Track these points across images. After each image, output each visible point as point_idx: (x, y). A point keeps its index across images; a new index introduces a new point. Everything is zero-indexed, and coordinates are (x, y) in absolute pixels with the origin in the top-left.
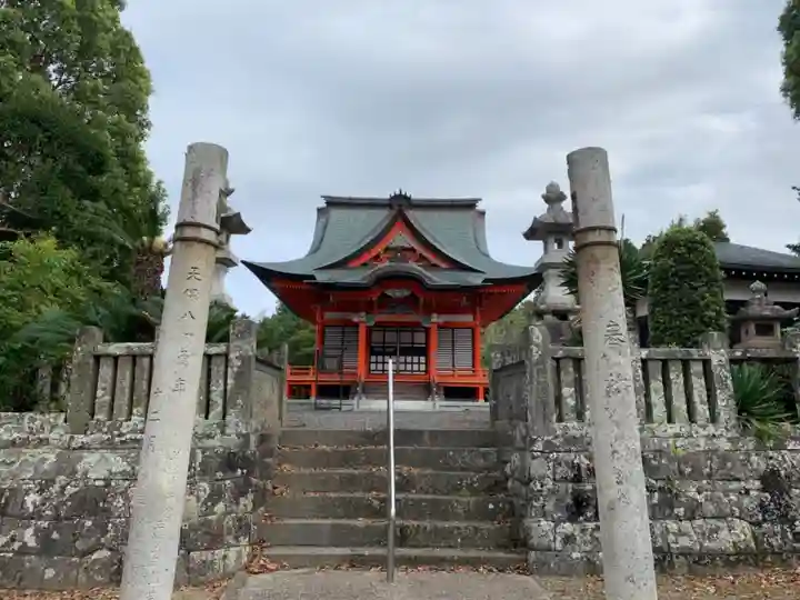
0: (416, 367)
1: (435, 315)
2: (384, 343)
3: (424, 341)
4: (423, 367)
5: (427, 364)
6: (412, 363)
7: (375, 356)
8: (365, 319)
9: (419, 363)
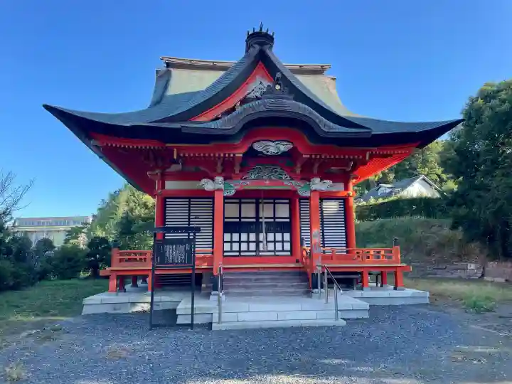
0: (279, 246)
1: (317, 180)
2: (240, 218)
3: (287, 215)
4: (287, 246)
5: (292, 242)
6: (275, 242)
7: (230, 234)
8: (222, 186)
9: (283, 242)
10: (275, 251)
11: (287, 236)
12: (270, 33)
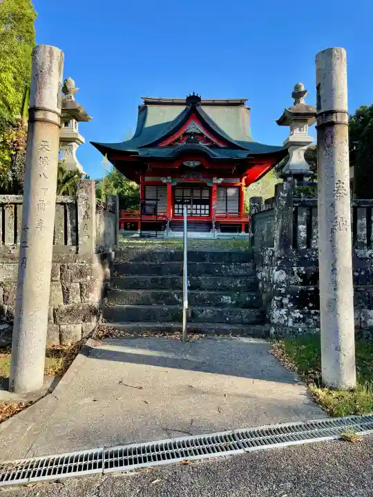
0: (203, 212)
1: (215, 178)
3: (208, 196)
4: (207, 212)
5: (210, 210)
6: (201, 209)
7: (177, 205)
8: (170, 181)
9: (205, 209)
10: (201, 214)
11: (207, 207)
12: (199, 96)
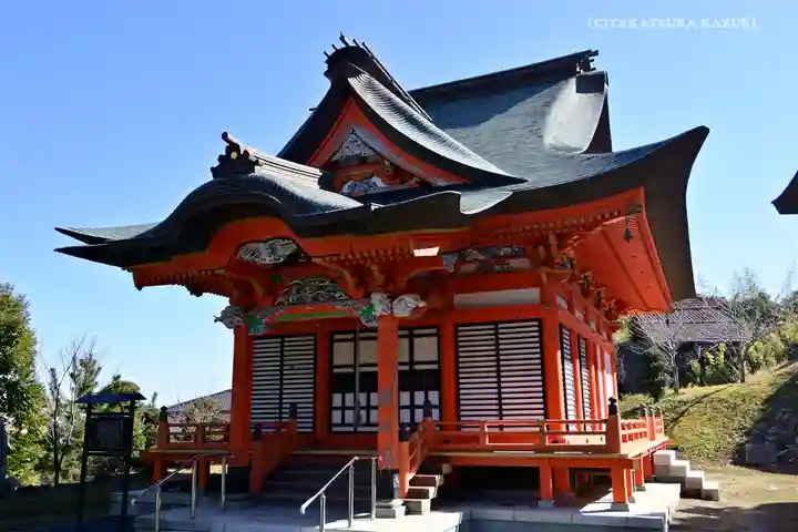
0: (419, 414)
3: (435, 357)
5: (441, 407)
7: (340, 395)
